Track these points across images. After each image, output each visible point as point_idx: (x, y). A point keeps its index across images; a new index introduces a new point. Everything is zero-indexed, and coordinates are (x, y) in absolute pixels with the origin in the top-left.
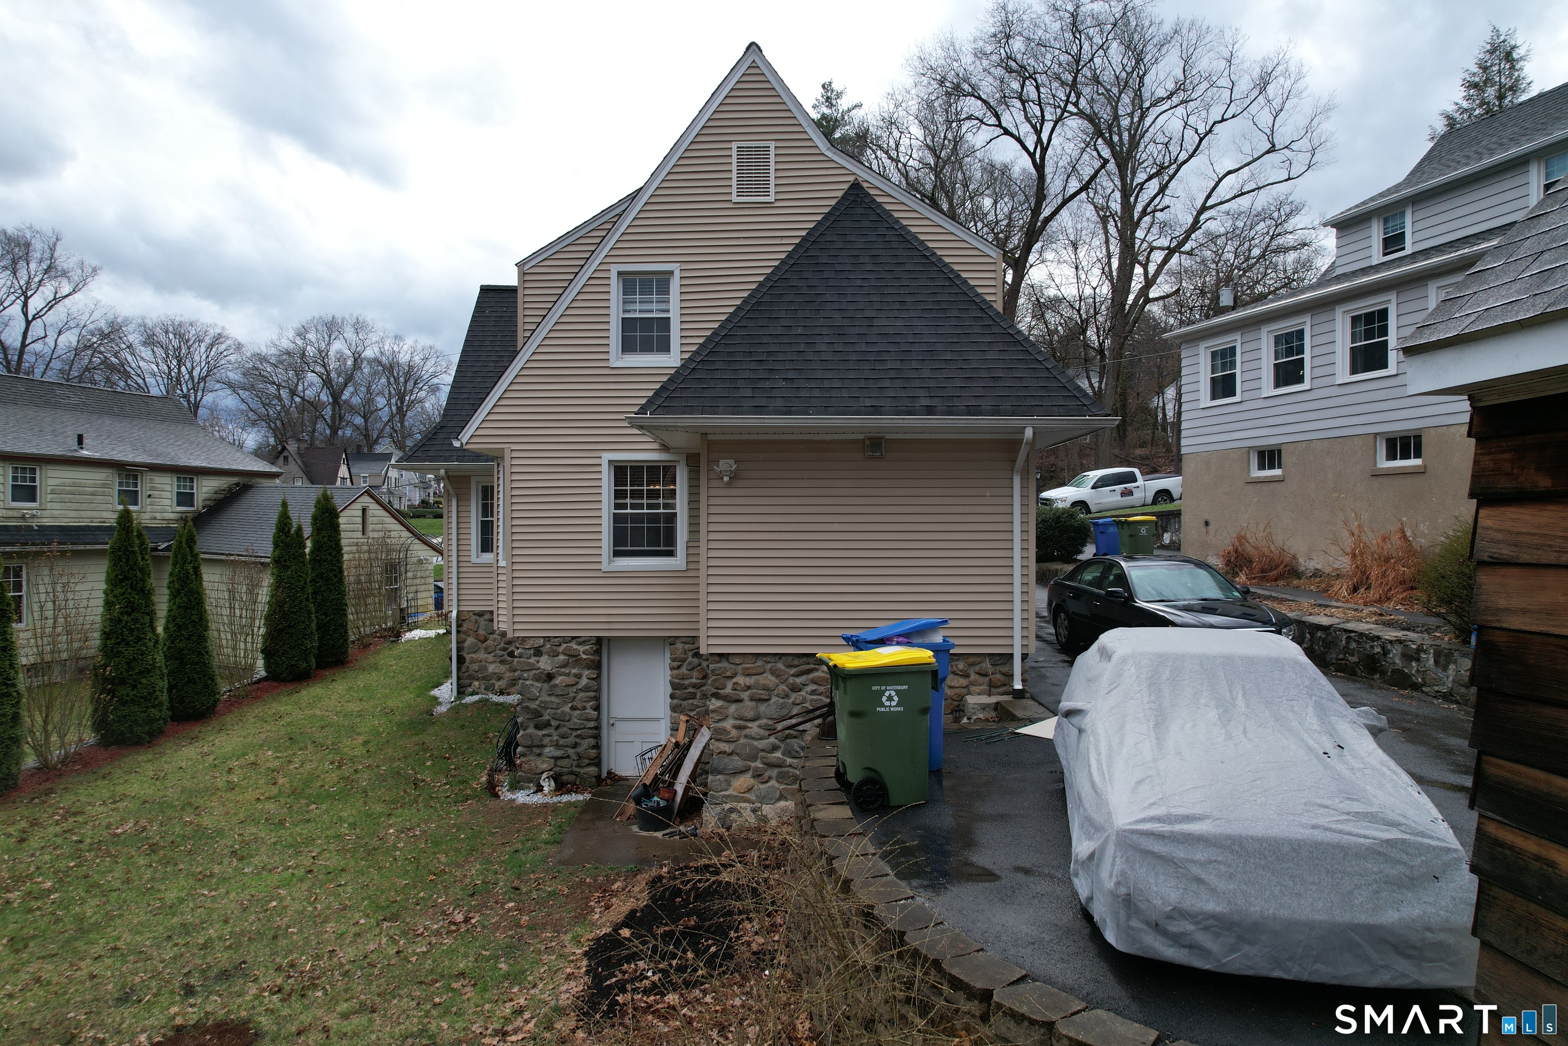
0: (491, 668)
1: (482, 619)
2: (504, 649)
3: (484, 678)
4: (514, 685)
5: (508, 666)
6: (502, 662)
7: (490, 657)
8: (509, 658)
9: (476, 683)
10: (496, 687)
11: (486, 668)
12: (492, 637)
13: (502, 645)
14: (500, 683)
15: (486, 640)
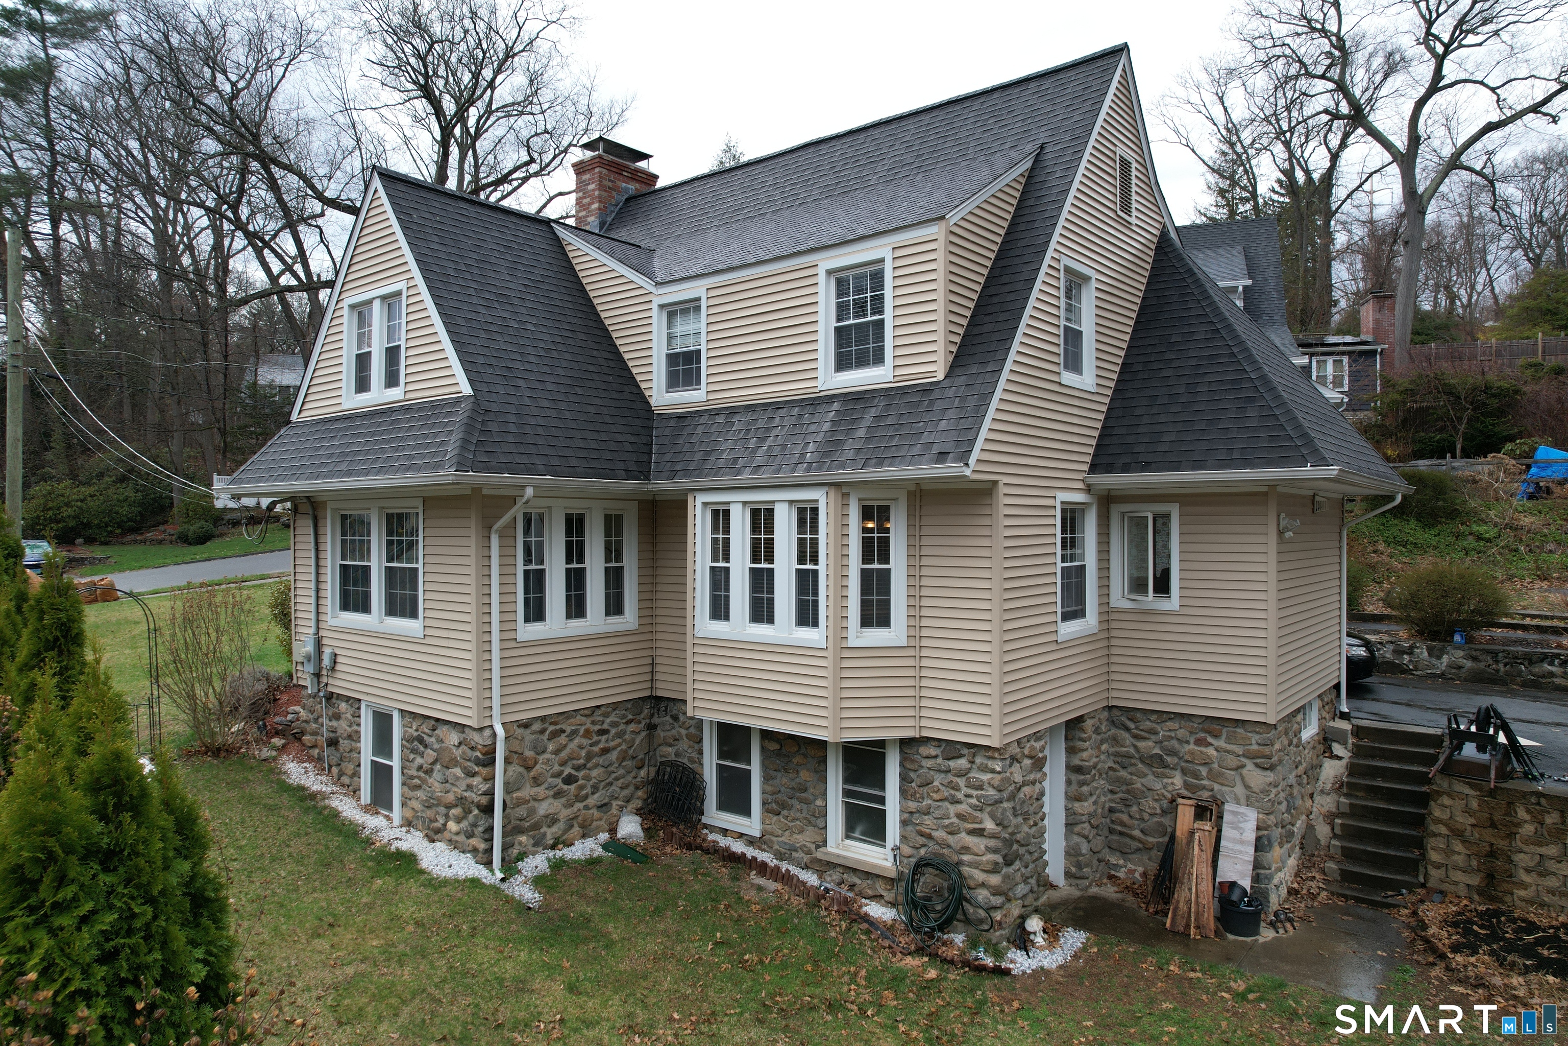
0: (543, 809)
1: (528, 731)
2: (558, 775)
3: (536, 826)
4: (572, 826)
5: (563, 800)
6: (558, 795)
7: (541, 791)
8: (565, 787)
9: (523, 838)
10: (549, 836)
11: (532, 812)
12: (541, 758)
13: (557, 768)
14: (554, 829)
15: (536, 763)
